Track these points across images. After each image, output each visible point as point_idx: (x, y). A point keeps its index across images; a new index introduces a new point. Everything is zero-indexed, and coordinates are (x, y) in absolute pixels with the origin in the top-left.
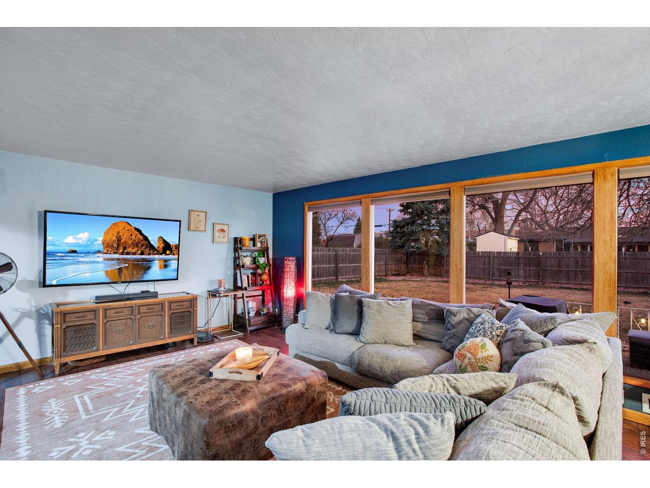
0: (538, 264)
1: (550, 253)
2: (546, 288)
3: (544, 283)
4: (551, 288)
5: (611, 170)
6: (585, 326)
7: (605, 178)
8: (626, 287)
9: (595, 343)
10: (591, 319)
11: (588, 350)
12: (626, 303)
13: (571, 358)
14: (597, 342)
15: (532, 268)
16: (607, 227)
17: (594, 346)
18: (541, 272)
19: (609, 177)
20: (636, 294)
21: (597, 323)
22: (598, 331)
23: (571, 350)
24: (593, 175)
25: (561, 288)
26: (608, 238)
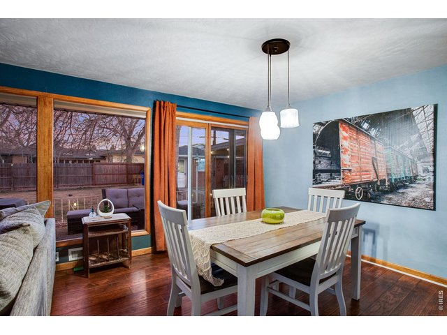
0: (10, 174)
1: (20, 164)
2: (17, 192)
3: (15, 189)
4: (21, 192)
5: (49, 100)
6: (27, 214)
7: (45, 103)
8: (71, 186)
9: (29, 225)
10: (33, 208)
11: (23, 232)
12: (70, 195)
13: (5, 243)
14: (31, 224)
15: (4, 177)
16: (46, 140)
17: (28, 228)
18: (12, 180)
19: (48, 104)
20: (74, 189)
21: (37, 210)
22: (37, 216)
23: (7, 236)
24: (37, 99)
25: (29, 191)
26: (47, 148)
